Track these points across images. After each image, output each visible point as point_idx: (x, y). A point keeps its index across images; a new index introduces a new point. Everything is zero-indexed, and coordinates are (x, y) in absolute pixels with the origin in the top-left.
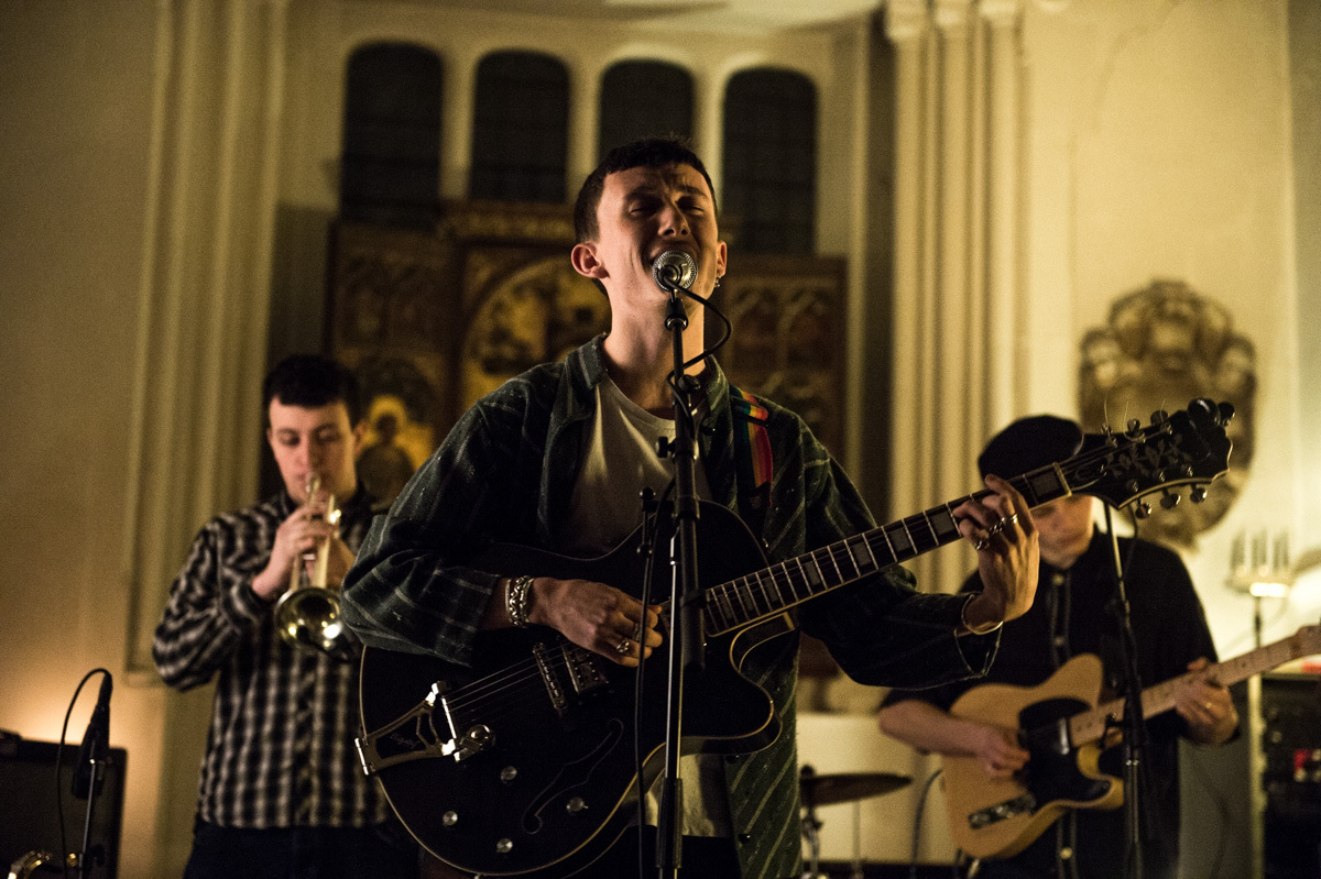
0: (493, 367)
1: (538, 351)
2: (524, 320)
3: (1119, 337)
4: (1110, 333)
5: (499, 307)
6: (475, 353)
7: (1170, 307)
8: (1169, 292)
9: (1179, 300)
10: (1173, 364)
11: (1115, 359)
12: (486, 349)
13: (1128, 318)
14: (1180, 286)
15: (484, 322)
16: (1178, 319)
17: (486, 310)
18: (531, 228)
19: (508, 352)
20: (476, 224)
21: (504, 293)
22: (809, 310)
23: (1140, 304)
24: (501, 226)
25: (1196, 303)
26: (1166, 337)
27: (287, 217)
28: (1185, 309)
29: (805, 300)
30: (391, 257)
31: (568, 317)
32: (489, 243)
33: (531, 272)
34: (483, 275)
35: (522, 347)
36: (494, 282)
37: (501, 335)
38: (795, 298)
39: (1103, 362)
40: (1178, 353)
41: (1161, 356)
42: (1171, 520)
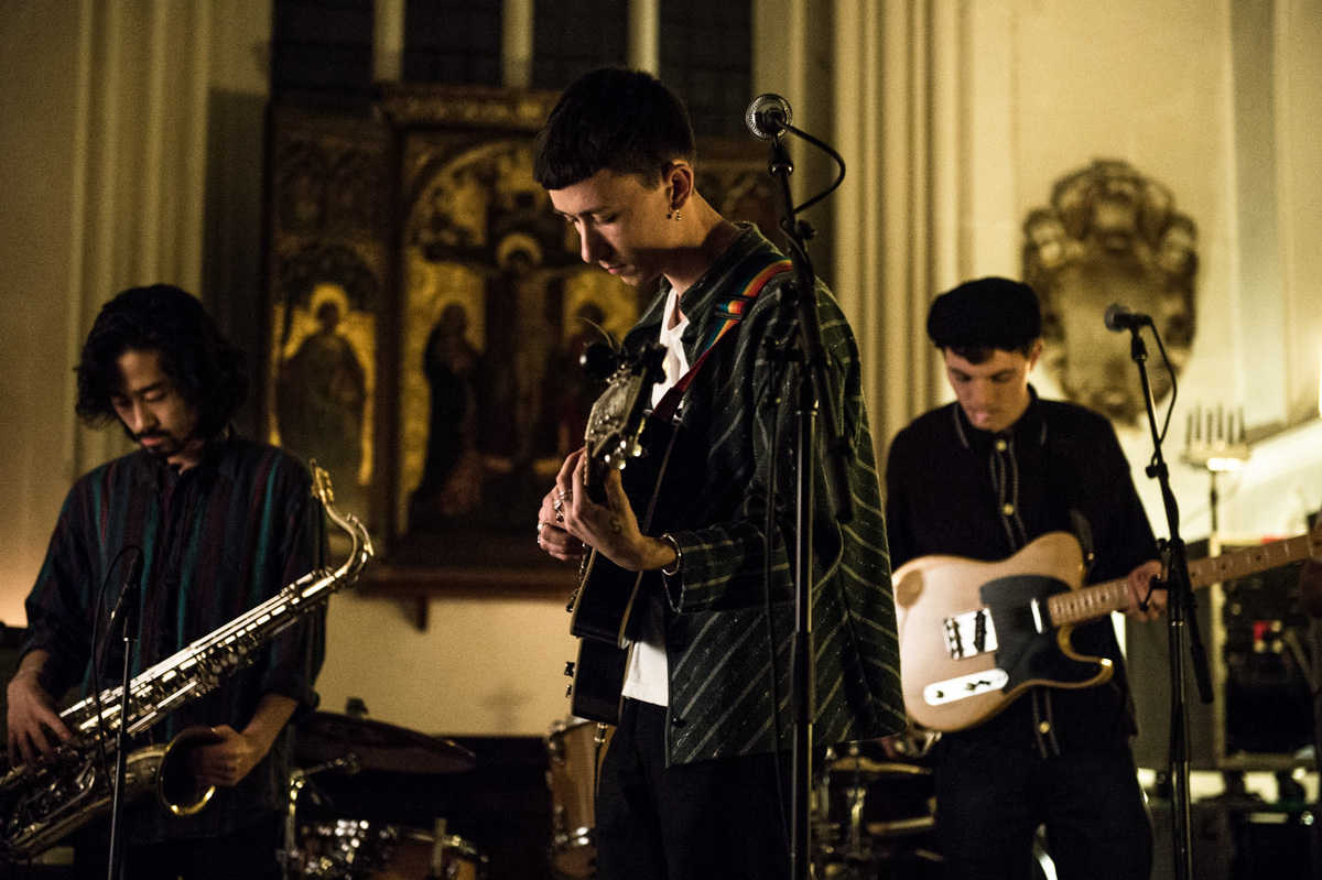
0: (434, 254)
1: (479, 239)
2: (464, 206)
3: (1062, 217)
4: (1053, 214)
5: (438, 192)
6: (415, 240)
7: (1114, 187)
8: (1112, 172)
9: (1122, 179)
10: (1117, 243)
11: (1058, 239)
12: (427, 236)
13: (1071, 198)
14: (1121, 165)
15: (424, 209)
16: (1121, 199)
17: (427, 194)
18: (470, 112)
19: (450, 238)
20: (414, 108)
21: (444, 179)
22: (751, 193)
23: (1083, 183)
24: (441, 111)
25: (1139, 182)
26: (1109, 217)
27: (221, 103)
28: (1128, 189)
29: (749, 183)
30: (329, 142)
31: (509, 204)
32: (428, 128)
33: (472, 157)
34: (423, 160)
35: (463, 233)
36: (434, 166)
37: (442, 221)
38: (738, 181)
39: (1046, 242)
40: (1121, 233)
41: (1104, 235)
42: (1115, 399)
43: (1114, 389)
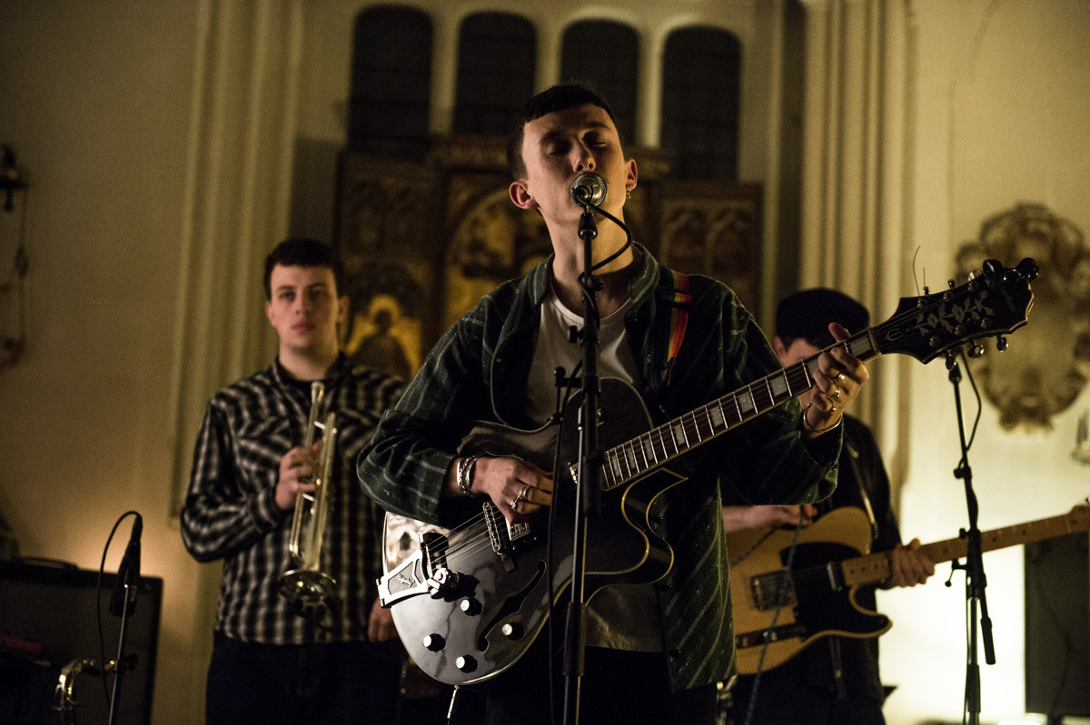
0: (470, 272)
1: (507, 260)
2: (496, 235)
3: (986, 250)
4: (981, 248)
5: (476, 223)
6: (456, 261)
7: (1032, 226)
8: (1031, 214)
9: (1039, 220)
12: (465, 258)
13: (996, 235)
14: (1041, 208)
15: (463, 236)
16: (1038, 236)
17: (466, 225)
19: (483, 260)
20: (458, 155)
21: (480, 211)
22: (731, 227)
23: (1007, 223)
24: (478, 156)
25: (1054, 222)
26: (1029, 251)
27: (305, 149)
28: (1045, 228)
29: (728, 219)
30: (388, 182)
32: (468, 171)
33: (502, 194)
34: (464, 196)
35: (494, 256)
36: (472, 202)
37: (477, 246)
38: (720, 217)
42: (1030, 402)
43: (1030, 394)
